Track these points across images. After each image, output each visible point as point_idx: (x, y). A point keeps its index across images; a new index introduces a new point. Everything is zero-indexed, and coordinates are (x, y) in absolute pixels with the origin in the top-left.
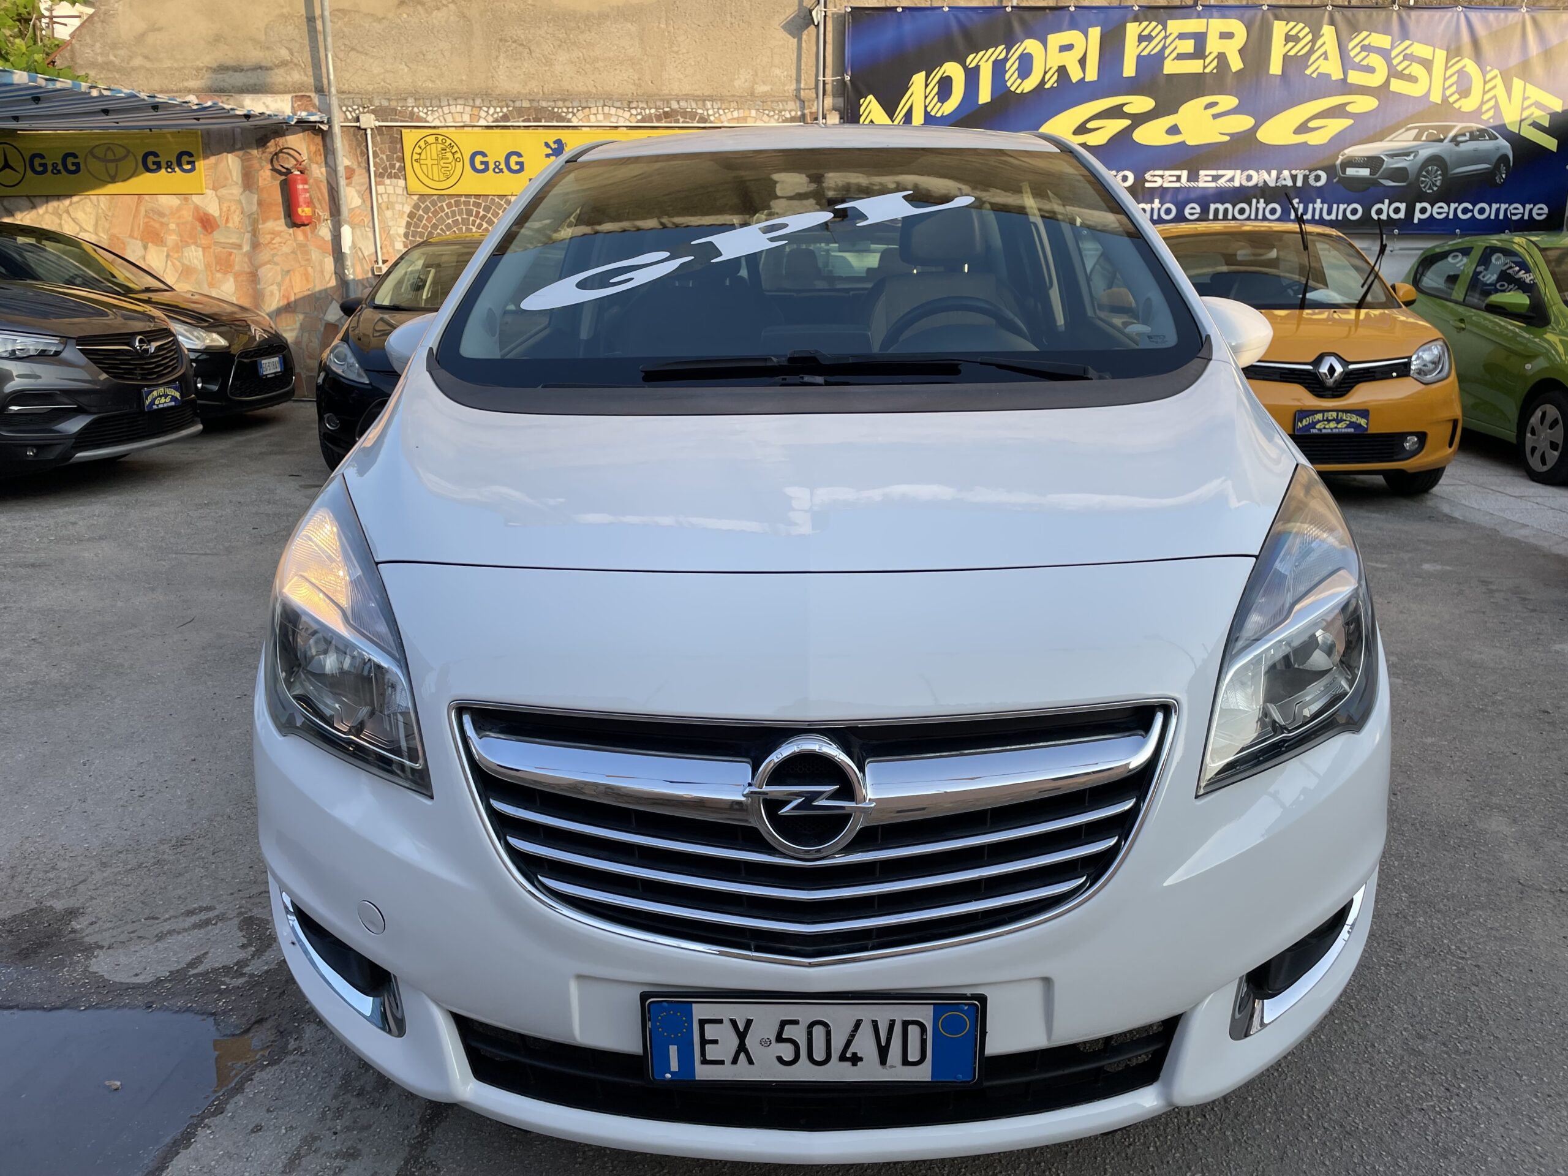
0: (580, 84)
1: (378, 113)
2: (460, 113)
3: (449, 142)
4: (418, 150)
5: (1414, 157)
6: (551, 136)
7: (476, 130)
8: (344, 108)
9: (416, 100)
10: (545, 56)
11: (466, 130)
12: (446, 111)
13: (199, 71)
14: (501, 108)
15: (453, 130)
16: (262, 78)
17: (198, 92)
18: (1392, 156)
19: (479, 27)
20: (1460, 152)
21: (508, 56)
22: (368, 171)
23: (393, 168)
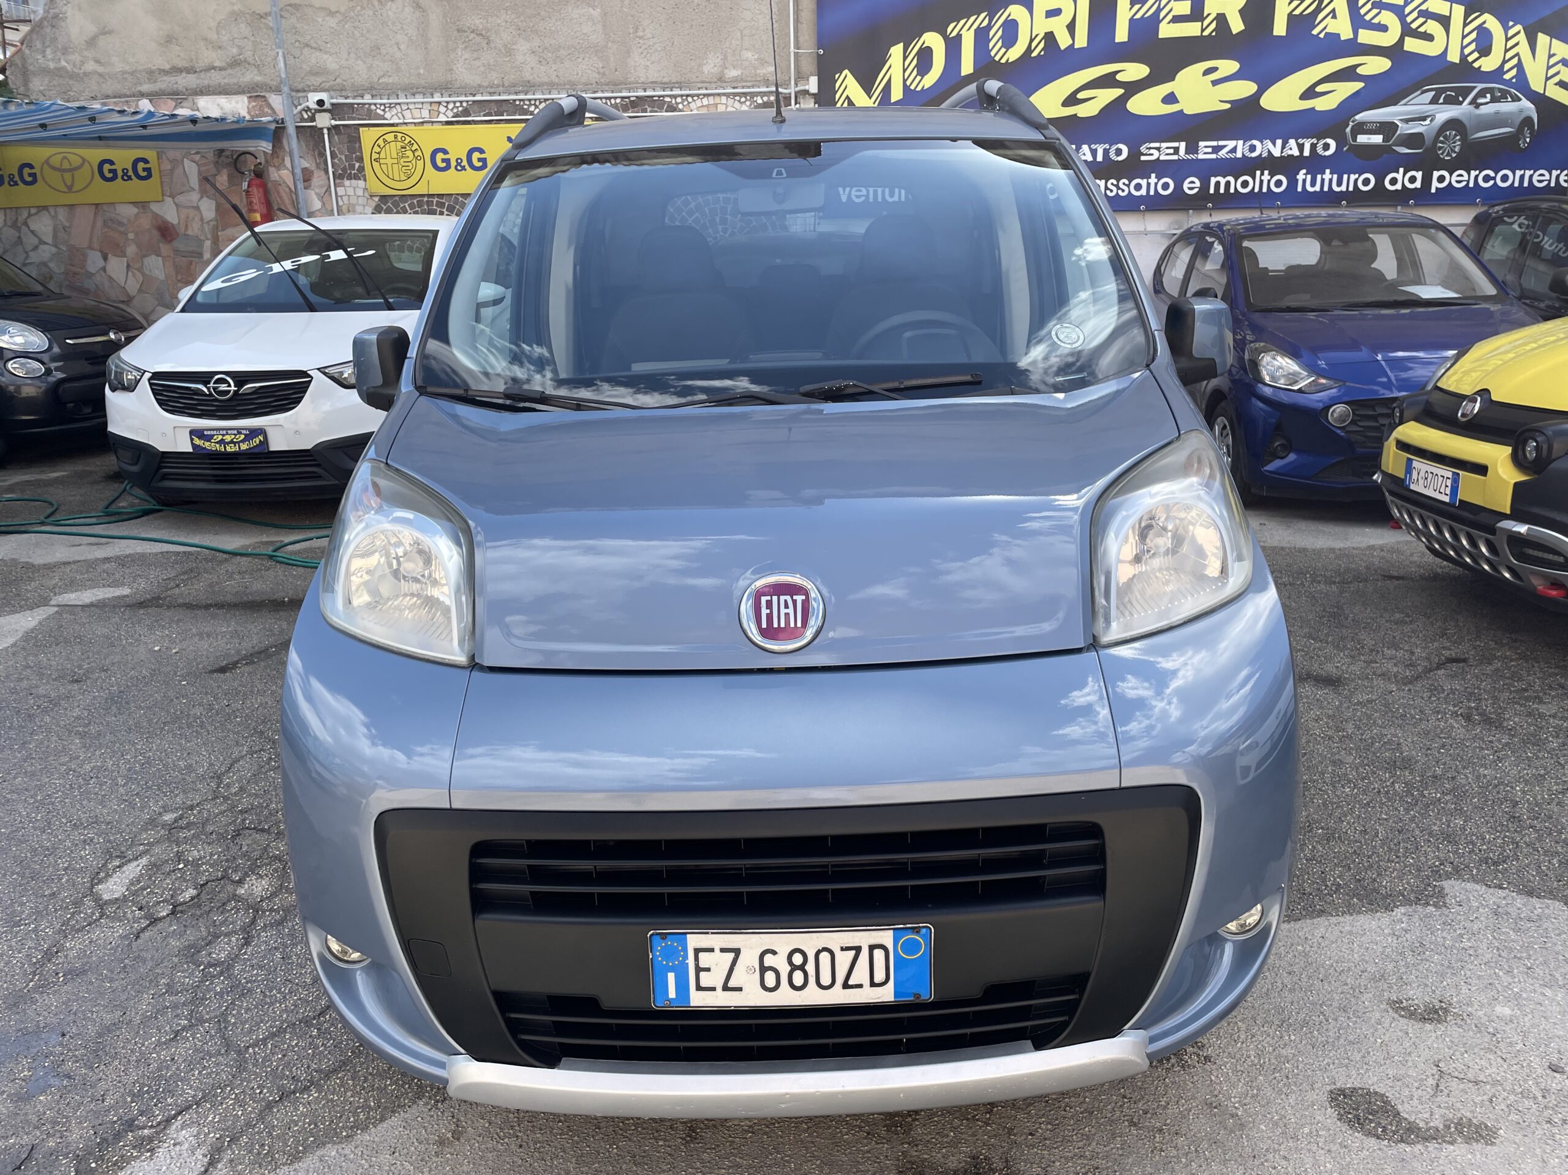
0: (544, 74)
1: (336, 112)
2: (419, 109)
3: (408, 139)
4: (377, 149)
5: (1431, 121)
6: (514, 130)
7: (436, 126)
8: (299, 108)
9: (373, 96)
10: (505, 46)
11: (426, 126)
12: (404, 107)
13: (152, 74)
14: (461, 102)
15: (412, 127)
16: (215, 78)
17: (152, 96)
18: (1407, 121)
19: (435, 18)
20: (1480, 115)
21: (466, 47)
22: (327, 172)
23: (352, 169)
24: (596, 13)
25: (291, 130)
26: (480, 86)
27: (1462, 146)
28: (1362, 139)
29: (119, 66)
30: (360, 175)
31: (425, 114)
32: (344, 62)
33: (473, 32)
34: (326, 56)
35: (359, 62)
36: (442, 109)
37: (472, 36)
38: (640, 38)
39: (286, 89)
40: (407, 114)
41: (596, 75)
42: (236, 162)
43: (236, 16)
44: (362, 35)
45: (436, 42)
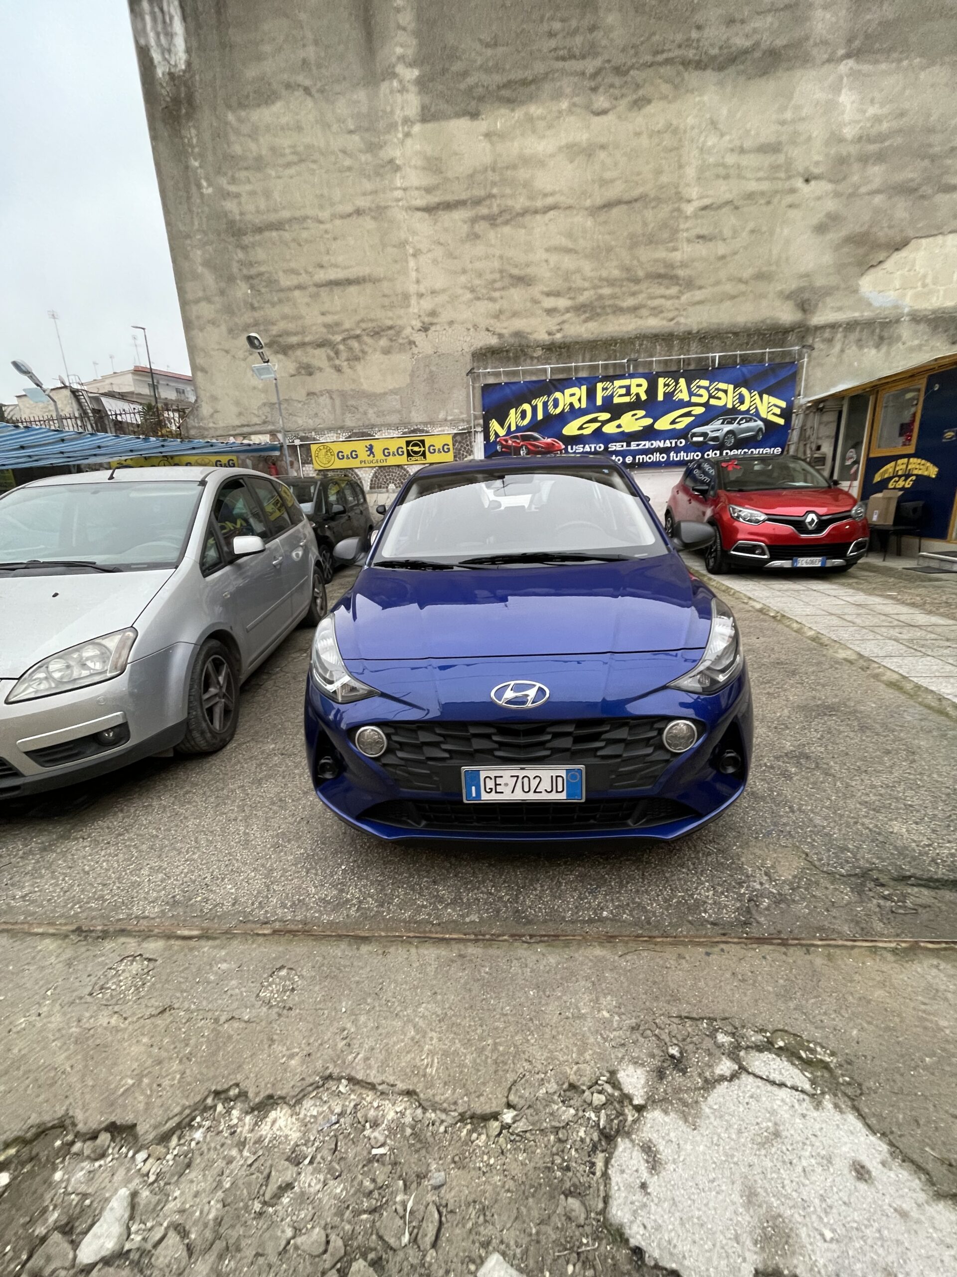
0: (379, 421)
1: (302, 439)
2: (331, 437)
3: (329, 448)
4: (317, 452)
5: (722, 431)
6: (368, 443)
8: (288, 438)
9: (315, 433)
10: (364, 411)
11: (335, 443)
12: (326, 436)
13: (234, 427)
14: (348, 433)
15: (330, 443)
16: (257, 428)
17: (234, 436)
18: (712, 431)
19: (338, 402)
20: (742, 428)
21: (349, 413)
22: (299, 462)
23: (308, 461)
24: (398, 397)
25: (285, 447)
26: (355, 427)
27: (735, 440)
28: (695, 439)
29: (221, 424)
30: (311, 462)
31: (335, 439)
34: (298, 418)
35: (310, 420)
36: (341, 436)
37: (352, 408)
38: (415, 406)
39: (283, 431)
40: (328, 439)
41: (399, 420)
42: (266, 459)
43: (264, 404)
44: (311, 410)
45: (338, 411)
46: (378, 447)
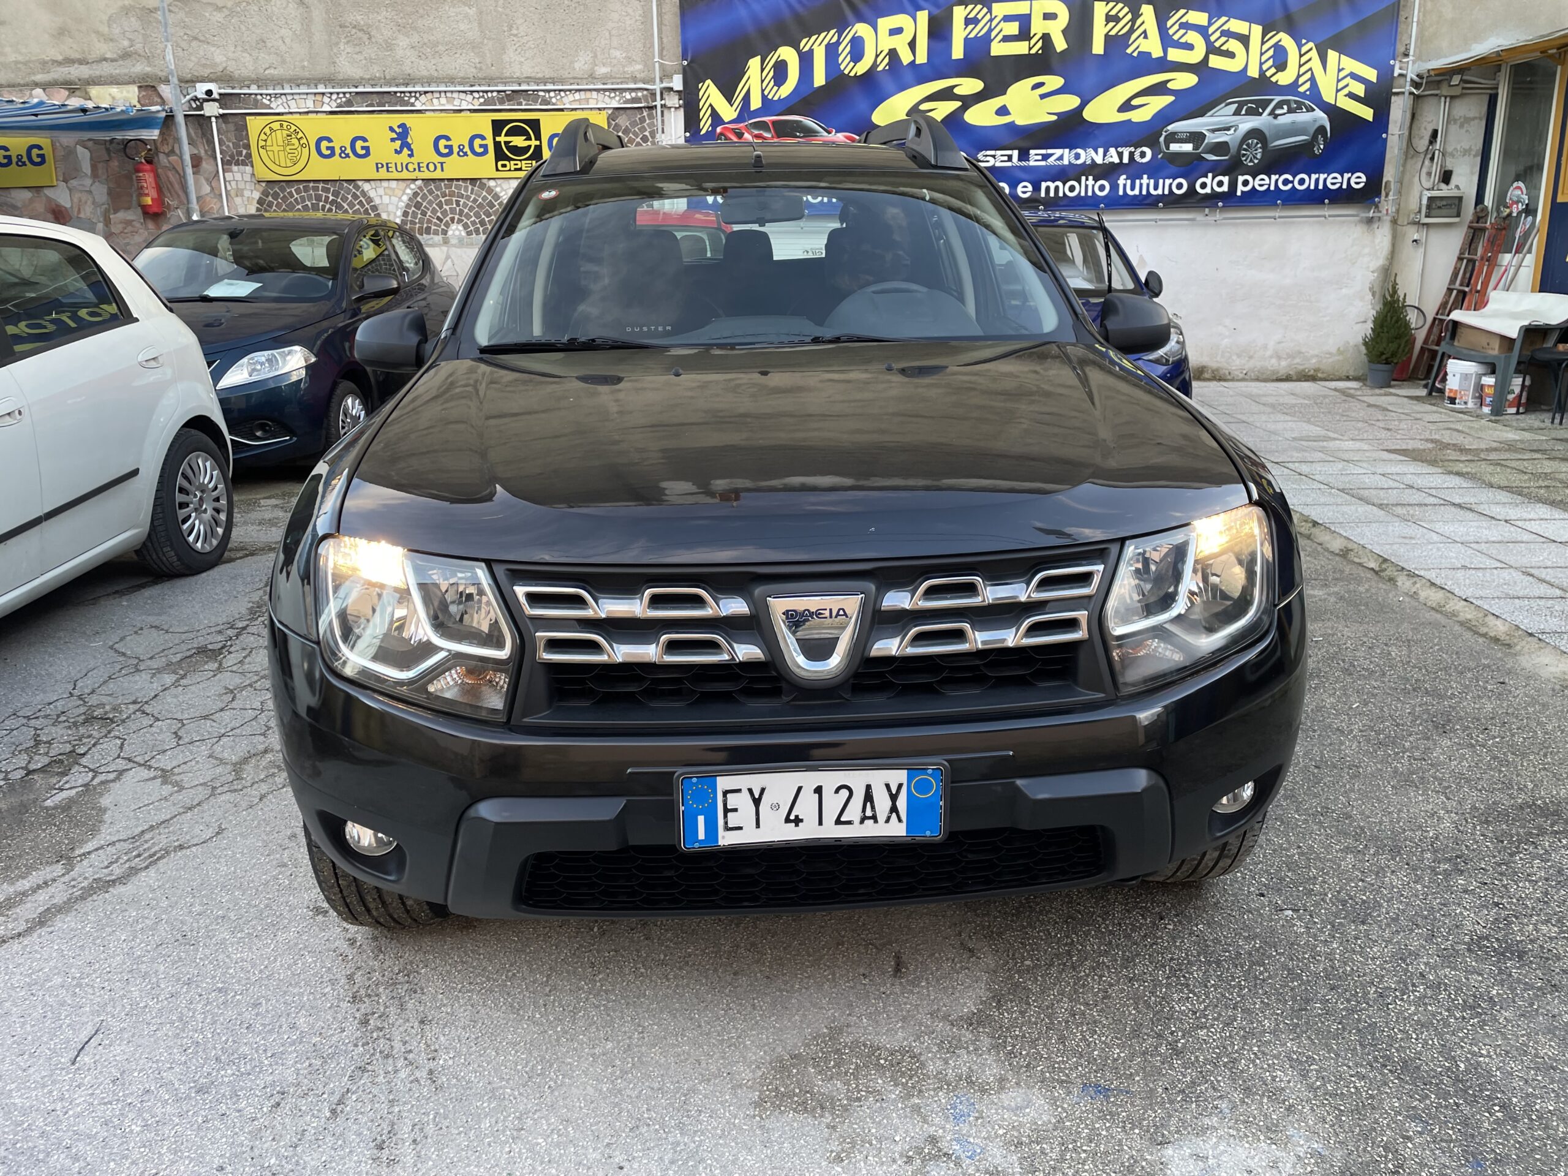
1: (223, 101)
2: (299, 100)
3: (293, 128)
4: (263, 137)
5: (1234, 131)
7: (320, 116)
8: (188, 97)
9: (259, 87)
10: (386, 41)
11: (311, 116)
12: (289, 97)
14: (344, 93)
15: (298, 116)
16: (107, 70)
17: (45, 86)
18: (1213, 131)
19: (318, 14)
20: (1279, 125)
21: (348, 42)
22: (215, 158)
23: (239, 156)
24: (472, 12)
25: (180, 119)
26: (362, 79)
27: (1263, 153)
28: (1175, 147)
29: (12, 57)
30: (248, 160)
31: (310, 105)
32: (230, 55)
33: (354, 27)
34: (213, 49)
35: (245, 55)
36: (326, 99)
37: (354, 31)
38: (515, 35)
39: (174, 80)
40: (292, 103)
41: (474, 70)
42: (127, 147)
43: (126, 11)
44: (248, 29)
45: (319, 36)
46: (422, 131)
